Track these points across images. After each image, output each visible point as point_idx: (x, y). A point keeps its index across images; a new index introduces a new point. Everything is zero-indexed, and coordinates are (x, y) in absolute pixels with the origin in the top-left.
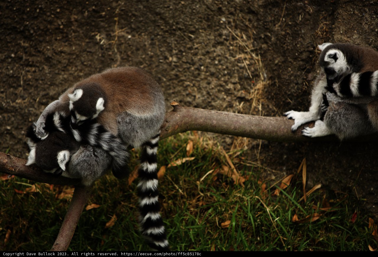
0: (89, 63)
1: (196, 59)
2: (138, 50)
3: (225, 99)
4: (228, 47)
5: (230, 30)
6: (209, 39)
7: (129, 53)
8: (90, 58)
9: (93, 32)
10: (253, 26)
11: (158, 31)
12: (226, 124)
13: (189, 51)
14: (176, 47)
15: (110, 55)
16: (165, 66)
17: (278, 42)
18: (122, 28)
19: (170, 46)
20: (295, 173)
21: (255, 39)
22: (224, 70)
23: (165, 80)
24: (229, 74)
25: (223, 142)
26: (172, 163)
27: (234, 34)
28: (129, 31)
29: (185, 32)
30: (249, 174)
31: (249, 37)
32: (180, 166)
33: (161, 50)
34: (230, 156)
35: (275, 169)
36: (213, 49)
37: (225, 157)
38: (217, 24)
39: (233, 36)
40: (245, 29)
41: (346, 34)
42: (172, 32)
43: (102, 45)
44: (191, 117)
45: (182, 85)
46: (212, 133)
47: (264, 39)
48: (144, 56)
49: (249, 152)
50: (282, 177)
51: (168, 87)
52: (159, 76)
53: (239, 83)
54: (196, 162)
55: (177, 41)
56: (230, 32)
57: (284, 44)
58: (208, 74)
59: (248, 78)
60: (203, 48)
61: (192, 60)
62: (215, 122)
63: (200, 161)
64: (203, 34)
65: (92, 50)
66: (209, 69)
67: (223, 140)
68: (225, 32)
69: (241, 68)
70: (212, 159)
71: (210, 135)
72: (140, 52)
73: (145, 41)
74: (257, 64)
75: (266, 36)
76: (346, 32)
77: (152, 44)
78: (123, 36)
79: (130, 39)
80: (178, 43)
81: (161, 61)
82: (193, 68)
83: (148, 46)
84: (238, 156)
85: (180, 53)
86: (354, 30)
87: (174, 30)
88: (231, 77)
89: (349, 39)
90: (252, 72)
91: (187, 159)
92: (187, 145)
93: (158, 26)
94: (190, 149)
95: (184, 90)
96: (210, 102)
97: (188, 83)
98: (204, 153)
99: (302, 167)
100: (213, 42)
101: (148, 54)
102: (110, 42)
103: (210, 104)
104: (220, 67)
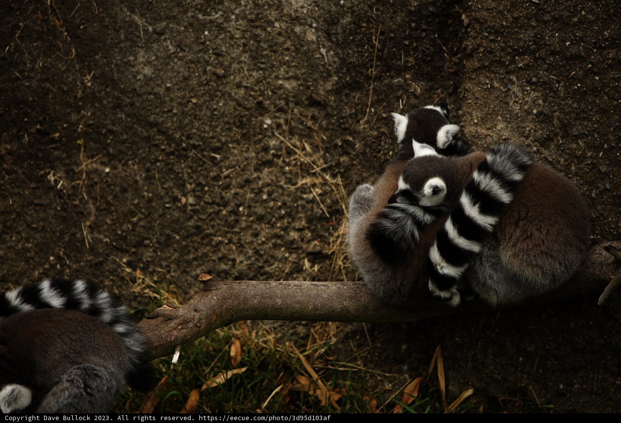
0: (41, 224)
1: (228, 195)
2: (124, 191)
3: (286, 259)
4: (282, 168)
5: (282, 139)
6: (247, 159)
7: (110, 198)
8: (42, 215)
9: (42, 169)
10: (321, 127)
11: (157, 154)
12: (298, 302)
13: (215, 183)
14: (192, 178)
15: (75, 206)
16: (176, 214)
17: (368, 150)
18: (92, 157)
19: (181, 178)
20: (424, 374)
21: (327, 150)
22: (280, 208)
23: (178, 237)
24: (288, 215)
25: (292, 334)
26: (209, 382)
27: (289, 145)
28: (105, 160)
29: (204, 150)
30: (345, 385)
31: (315, 148)
32: (224, 385)
33: (166, 186)
34: (308, 358)
35: (389, 373)
36: (255, 175)
37: (299, 359)
38: (258, 131)
39: (287, 148)
40: (307, 134)
41: (484, 124)
42: (181, 154)
43: (61, 190)
44: (237, 297)
45: (209, 244)
46: (271, 321)
47: (341, 146)
48: (136, 201)
49: (340, 346)
50: (403, 383)
51: (184, 250)
52: (168, 232)
53: (308, 228)
54: (249, 375)
55: (191, 168)
56: (282, 142)
57: (379, 151)
58: (252, 218)
59: (322, 218)
60: (239, 174)
61: (222, 198)
62: (279, 301)
63: (256, 373)
64: (236, 151)
65: (45, 201)
66: (253, 209)
67: (291, 331)
68: (273, 143)
69: (308, 202)
70: (277, 366)
71: (267, 325)
72: (129, 195)
73: (136, 175)
74: (336, 192)
75: (346, 142)
76: (483, 121)
77: (149, 178)
78: (96, 170)
79: (108, 173)
80: (194, 172)
81: (167, 205)
82: (224, 212)
83: (140, 182)
84: (321, 357)
85: (199, 188)
86: (498, 115)
87: (184, 149)
88: (293, 219)
89: (490, 132)
90: (329, 207)
91: (235, 371)
92: (230, 347)
93: (156, 145)
94: (237, 353)
95: (213, 253)
96: (261, 267)
97: (220, 238)
98: (262, 358)
99: (436, 362)
100: (254, 162)
101: (143, 197)
102: (73, 183)
103: (262, 271)
104: (272, 204)
